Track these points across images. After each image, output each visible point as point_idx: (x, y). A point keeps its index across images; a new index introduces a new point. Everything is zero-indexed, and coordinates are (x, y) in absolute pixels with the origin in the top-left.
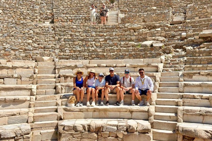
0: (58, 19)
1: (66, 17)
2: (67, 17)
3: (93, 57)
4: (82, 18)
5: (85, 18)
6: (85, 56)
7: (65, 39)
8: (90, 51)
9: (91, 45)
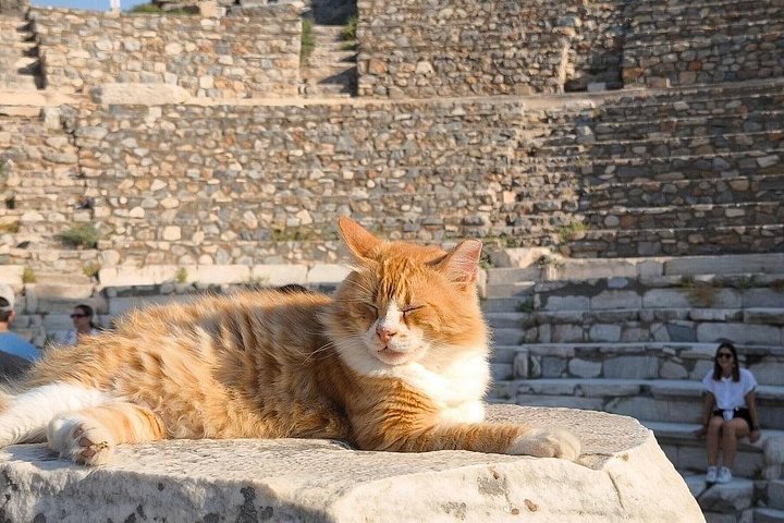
0: (639, 66)
1: (672, 52)
2: (678, 53)
3: (695, 241)
4: (743, 47)
5: (759, 48)
6: (664, 241)
7: (619, 166)
8: (697, 215)
9: (714, 190)
